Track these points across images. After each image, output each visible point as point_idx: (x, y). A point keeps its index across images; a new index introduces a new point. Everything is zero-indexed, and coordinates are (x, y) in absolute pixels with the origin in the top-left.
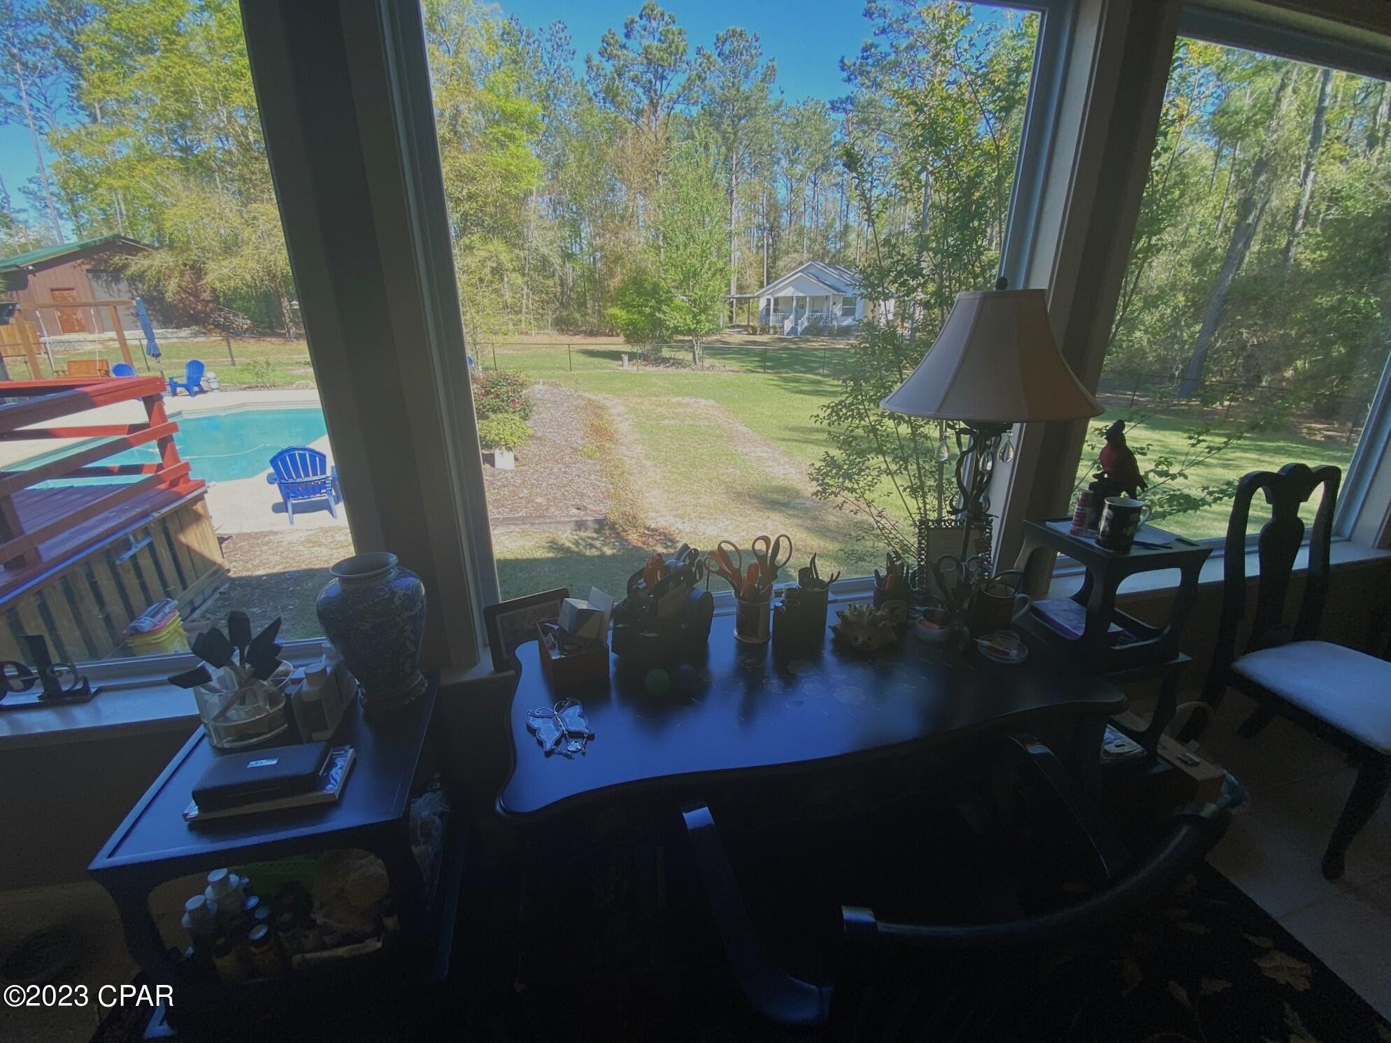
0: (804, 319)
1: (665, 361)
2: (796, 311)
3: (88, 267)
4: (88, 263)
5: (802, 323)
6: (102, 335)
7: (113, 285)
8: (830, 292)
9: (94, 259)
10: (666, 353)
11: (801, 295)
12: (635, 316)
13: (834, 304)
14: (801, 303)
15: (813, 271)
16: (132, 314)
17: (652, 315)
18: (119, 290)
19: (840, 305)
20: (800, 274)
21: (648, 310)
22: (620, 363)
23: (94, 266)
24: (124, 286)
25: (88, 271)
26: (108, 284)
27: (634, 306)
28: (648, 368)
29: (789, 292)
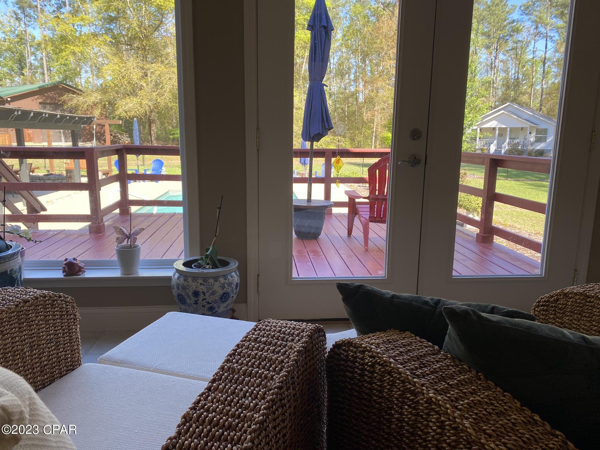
0: (506, 144)
2: (498, 138)
3: (41, 100)
4: (41, 98)
5: (505, 147)
8: (527, 125)
9: (44, 96)
11: (504, 126)
13: (530, 133)
14: (502, 132)
15: (510, 109)
19: (534, 134)
20: (502, 111)
23: (44, 100)
29: (493, 124)
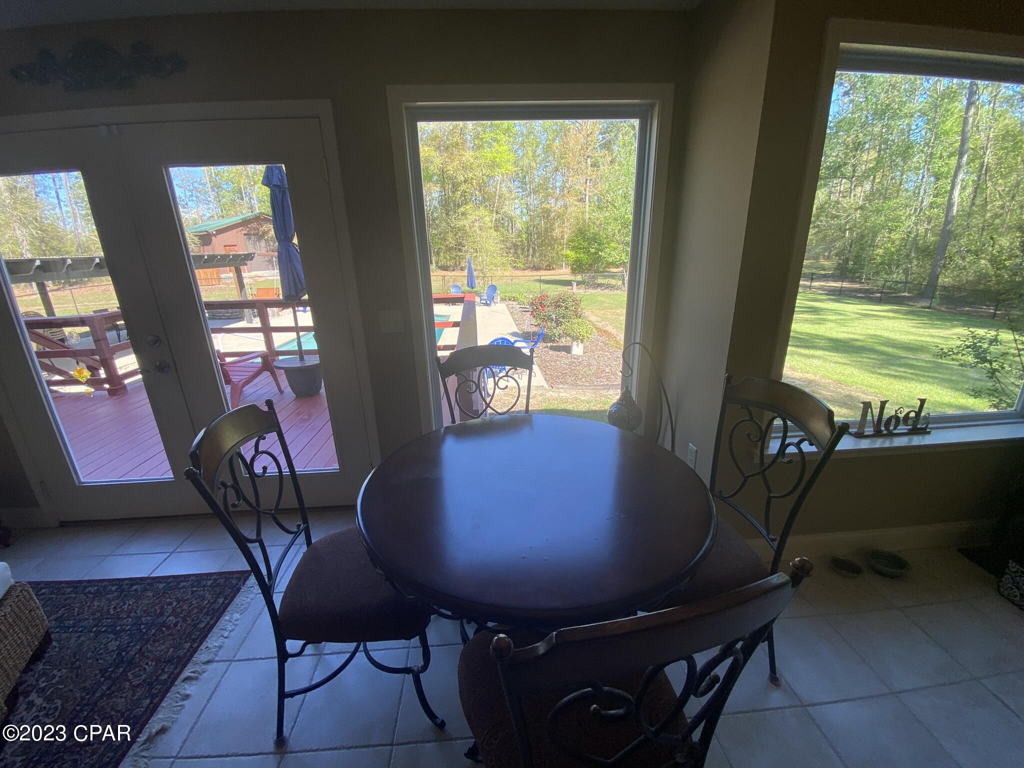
1: (600, 285)
3: (245, 232)
4: (245, 230)
6: (250, 274)
7: (257, 243)
9: (248, 227)
10: (600, 281)
12: (582, 256)
16: (267, 261)
17: (596, 253)
18: (260, 246)
21: (593, 251)
22: (571, 287)
23: (248, 231)
24: (263, 243)
25: (245, 234)
26: (255, 242)
27: (580, 249)
28: (589, 290)
